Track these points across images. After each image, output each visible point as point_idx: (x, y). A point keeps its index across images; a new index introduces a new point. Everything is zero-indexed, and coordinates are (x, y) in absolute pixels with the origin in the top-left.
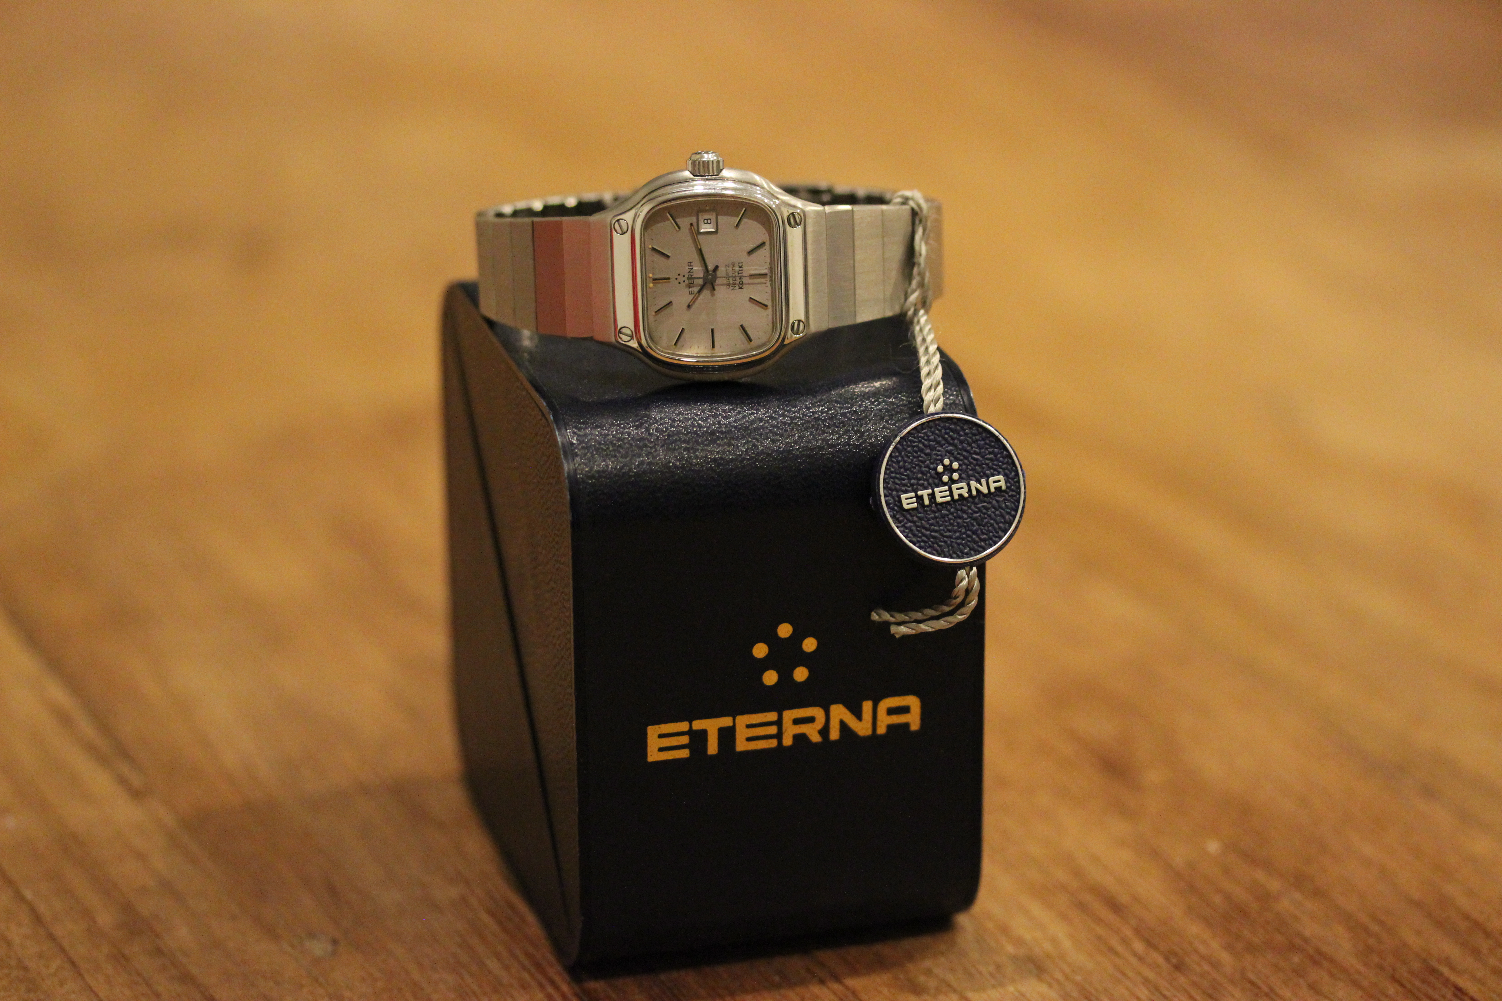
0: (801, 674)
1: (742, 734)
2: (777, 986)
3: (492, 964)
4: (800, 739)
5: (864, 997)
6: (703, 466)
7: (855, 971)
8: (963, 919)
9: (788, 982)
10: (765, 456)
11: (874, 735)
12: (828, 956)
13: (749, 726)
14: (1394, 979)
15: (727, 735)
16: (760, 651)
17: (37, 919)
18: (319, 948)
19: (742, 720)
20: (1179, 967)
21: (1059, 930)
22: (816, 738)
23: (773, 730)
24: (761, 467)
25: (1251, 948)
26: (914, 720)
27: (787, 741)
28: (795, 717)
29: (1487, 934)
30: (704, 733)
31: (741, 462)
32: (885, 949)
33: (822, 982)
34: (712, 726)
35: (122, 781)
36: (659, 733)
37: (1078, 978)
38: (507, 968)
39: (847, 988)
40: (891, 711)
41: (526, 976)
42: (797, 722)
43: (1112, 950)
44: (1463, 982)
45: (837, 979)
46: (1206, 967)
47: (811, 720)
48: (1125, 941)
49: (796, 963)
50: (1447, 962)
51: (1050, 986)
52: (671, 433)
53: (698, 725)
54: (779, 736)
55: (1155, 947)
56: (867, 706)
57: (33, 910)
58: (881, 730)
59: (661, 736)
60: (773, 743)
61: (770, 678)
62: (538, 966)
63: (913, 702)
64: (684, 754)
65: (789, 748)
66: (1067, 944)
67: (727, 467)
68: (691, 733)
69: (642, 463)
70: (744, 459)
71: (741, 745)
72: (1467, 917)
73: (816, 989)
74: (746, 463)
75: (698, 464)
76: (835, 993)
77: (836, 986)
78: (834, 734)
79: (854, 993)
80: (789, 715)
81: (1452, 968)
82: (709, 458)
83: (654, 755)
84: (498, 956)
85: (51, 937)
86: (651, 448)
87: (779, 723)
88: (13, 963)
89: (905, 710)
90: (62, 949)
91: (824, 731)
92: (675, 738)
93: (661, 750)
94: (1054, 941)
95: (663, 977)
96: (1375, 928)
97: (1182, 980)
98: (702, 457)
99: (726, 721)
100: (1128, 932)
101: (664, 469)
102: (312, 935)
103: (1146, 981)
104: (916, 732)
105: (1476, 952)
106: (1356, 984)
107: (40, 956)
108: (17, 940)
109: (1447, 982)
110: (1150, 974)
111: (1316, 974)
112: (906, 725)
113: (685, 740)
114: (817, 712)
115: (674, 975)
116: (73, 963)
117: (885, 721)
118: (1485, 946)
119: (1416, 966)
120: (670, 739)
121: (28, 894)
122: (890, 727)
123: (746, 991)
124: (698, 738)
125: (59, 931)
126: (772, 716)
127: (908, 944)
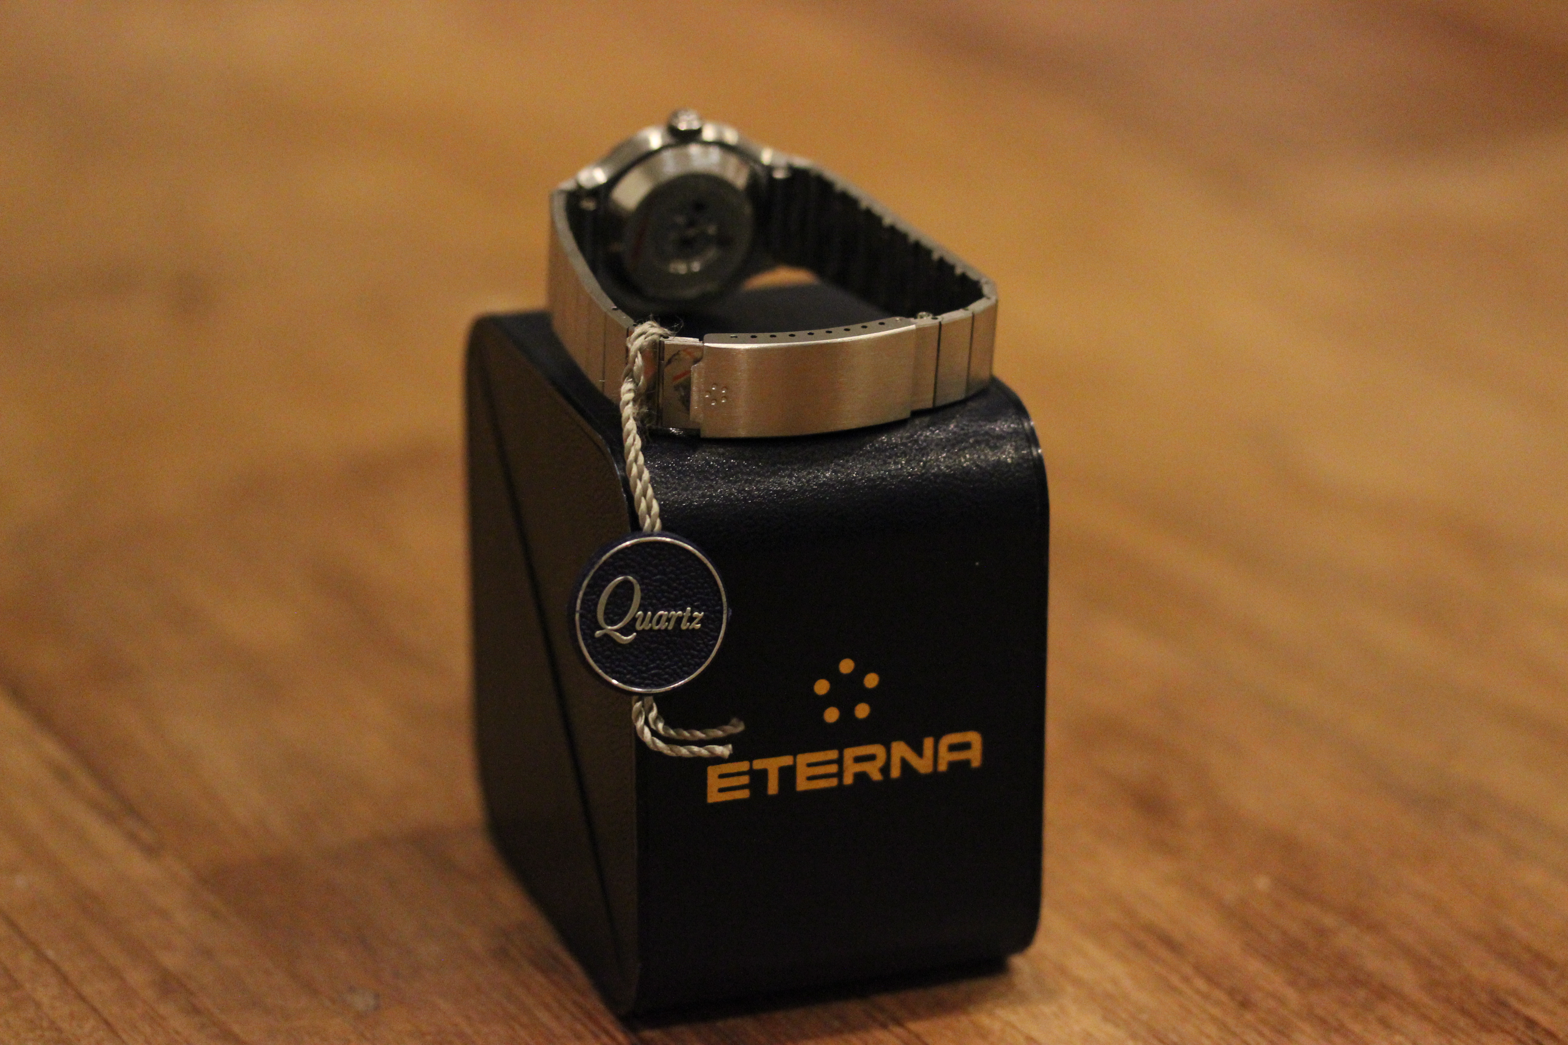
0: (862, 711)
1: (802, 773)
2: (839, 1032)
3: (544, 1016)
4: (861, 777)
5: (929, 1040)
6: (764, 499)
7: (916, 1015)
8: (1019, 962)
9: (849, 1027)
10: (828, 487)
11: (935, 773)
12: (887, 1000)
13: (810, 765)
14: (1464, 1012)
15: (788, 775)
16: (822, 687)
17: (65, 979)
18: (361, 1002)
19: (803, 759)
20: (1245, 1004)
21: (1117, 969)
22: (877, 776)
23: (833, 769)
24: (824, 498)
25: (1314, 984)
26: (975, 756)
27: (848, 780)
28: (854, 755)
29: (1551, 965)
30: (764, 773)
31: (803, 493)
32: (944, 992)
33: (884, 1026)
34: (772, 765)
35: (133, 837)
36: (719, 774)
37: (1144, 1017)
38: (557, 1018)
39: (909, 1031)
40: (953, 748)
41: (579, 1027)
42: (858, 760)
43: (1173, 989)
44: (1532, 1013)
45: (899, 1023)
46: (1272, 1003)
47: (871, 758)
48: (1186, 979)
49: (854, 1009)
50: (1515, 993)
51: (1117, 1026)
52: (731, 465)
53: (758, 764)
54: (840, 775)
55: (1218, 985)
56: (928, 743)
57: (57, 970)
58: (943, 767)
59: (722, 776)
60: (834, 782)
61: (832, 715)
62: (590, 1017)
63: (974, 738)
64: (744, 794)
65: (849, 787)
66: (1127, 983)
67: (790, 498)
68: (751, 772)
69: (704, 496)
70: (806, 491)
71: (802, 785)
72: (1528, 949)
73: (880, 1035)
74: (808, 494)
75: (759, 496)
76: (898, 1037)
77: (898, 1030)
78: (895, 772)
79: (918, 1037)
80: (850, 753)
81: (1520, 999)
82: (771, 490)
83: (714, 796)
84: (547, 1007)
85: (82, 998)
86: (712, 480)
87: (840, 761)
88: (45, 1024)
89: (966, 746)
90: (95, 1010)
91: (885, 769)
92: (735, 778)
93: (721, 790)
94: (1115, 982)
95: (720, 1024)
96: (1436, 961)
97: (1249, 1016)
98: (764, 489)
99: (786, 761)
100: (1188, 970)
101: (726, 502)
102: (352, 989)
103: (1214, 1019)
104: (977, 770)
105: (1541, 983)
106: (1425, 1018)
107: (72, 1016)
108: (46, 1001)
109: (1517, 1013)
110: (1216, 1011)
111: (1386, 1009)
112: (967, 762)
113: (745, 780)
114: (878, 750)
115: (732, 1022)
116: (107, 1023)
117: (946, 757)
118: (1550, 977)
119: (1484, 997)
120: (731, 779)
121: (51, 954)
122: (952, 765)
123: (807, 1037)
124: (759, 778)
125: (87, 990)
126: (833, 754)
127: (965, 987)
